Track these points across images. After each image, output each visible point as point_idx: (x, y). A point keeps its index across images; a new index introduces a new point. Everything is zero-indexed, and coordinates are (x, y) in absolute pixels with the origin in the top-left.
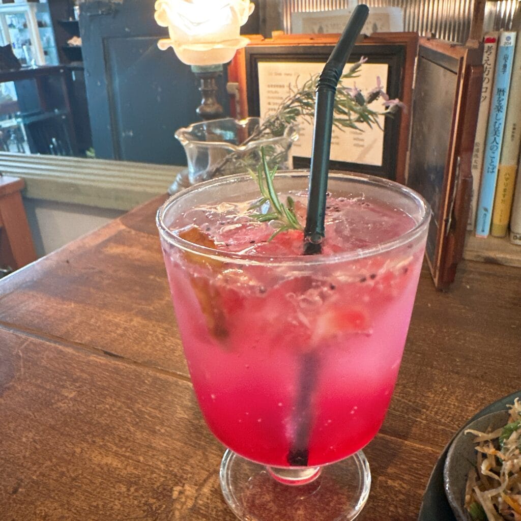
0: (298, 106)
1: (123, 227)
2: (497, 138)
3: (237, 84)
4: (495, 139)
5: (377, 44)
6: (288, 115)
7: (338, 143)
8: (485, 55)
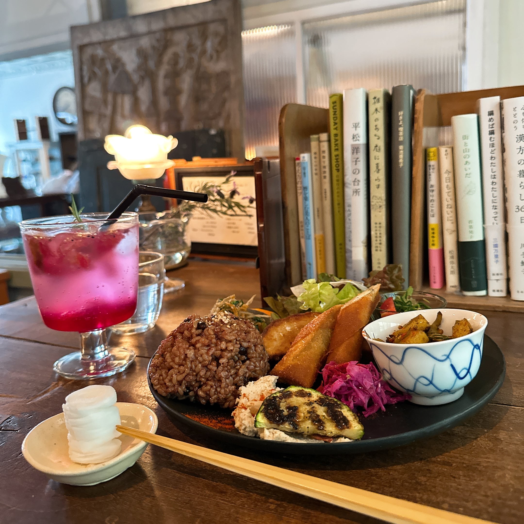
4: (307, 217)
7: (238, 232)
8: (297, 168)
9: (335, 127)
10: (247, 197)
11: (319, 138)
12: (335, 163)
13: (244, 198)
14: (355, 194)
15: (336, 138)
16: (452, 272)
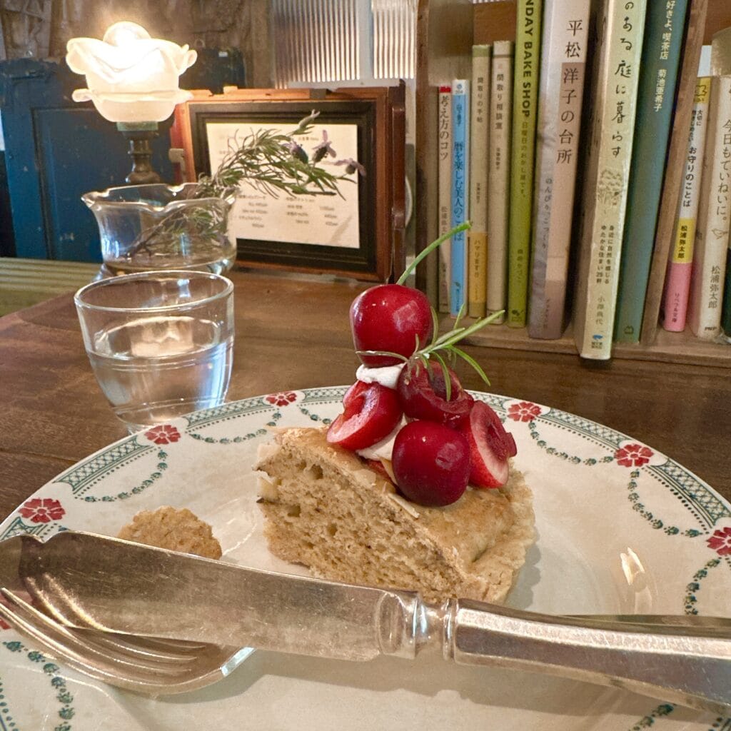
0: (241, 168)
1: (20, 321)
2: (461, 200)
3: (182, 150)
4: (458, 200)
5: (343, 101)
6: (226, 177)
7: (307, 222)
8: (442, 107)
9: (528, 28)
10: (344, 162)
11: (491, 50)
12: (523, 100)
13: (339, 163)
14: (562, 159)
15: (529, 50)
16: (712, 305)
